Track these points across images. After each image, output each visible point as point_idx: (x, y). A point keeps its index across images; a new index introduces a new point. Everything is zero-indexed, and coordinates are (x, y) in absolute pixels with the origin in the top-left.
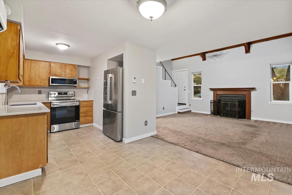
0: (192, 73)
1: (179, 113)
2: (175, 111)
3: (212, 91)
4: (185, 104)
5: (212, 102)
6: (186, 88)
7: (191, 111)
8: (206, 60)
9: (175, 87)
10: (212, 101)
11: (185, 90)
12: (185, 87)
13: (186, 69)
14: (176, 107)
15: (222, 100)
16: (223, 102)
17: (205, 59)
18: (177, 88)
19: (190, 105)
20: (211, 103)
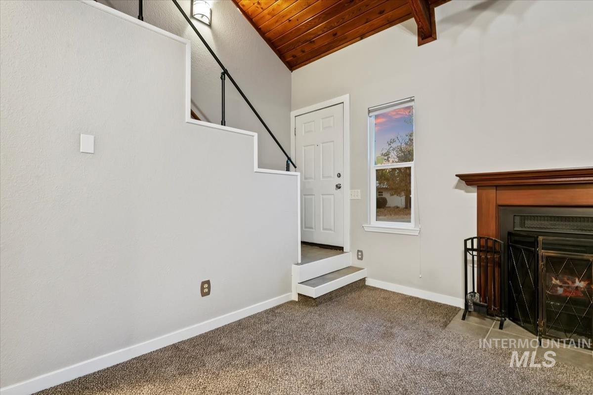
0: (369, 112)
1: (304, 299)
2: (288, 289)
3: (470, 188)
4: (340, 249)
5: (475, 247)
6: (345, 181)
7: (364, 280)
8: (435, 39)
9: (288, 169)
10: (475, 241)
11: (338, 187)
12: (339, 175)
13: (345, 98)
14: (294, 266)
15: (540, 238)
16: (552, 253)
17: (431, 36)
18: (298, 174)
19: (360, 255)
20: (466, 250)
